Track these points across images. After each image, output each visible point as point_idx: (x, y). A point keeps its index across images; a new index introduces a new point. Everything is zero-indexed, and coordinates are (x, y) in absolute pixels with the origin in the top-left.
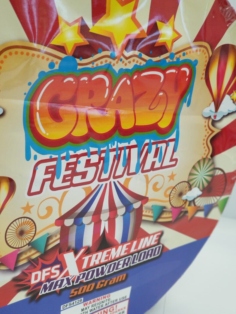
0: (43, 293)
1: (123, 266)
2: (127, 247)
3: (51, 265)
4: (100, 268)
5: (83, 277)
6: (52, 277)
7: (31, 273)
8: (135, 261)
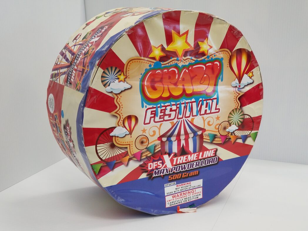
0: (155, 176)
1: (196, 166)
2: (197, 155)
3: (158, 161)
4: (183, 165)
5: (174, 170)
6: (159, 167)
7: (148, 163)
8: (203, 164)
